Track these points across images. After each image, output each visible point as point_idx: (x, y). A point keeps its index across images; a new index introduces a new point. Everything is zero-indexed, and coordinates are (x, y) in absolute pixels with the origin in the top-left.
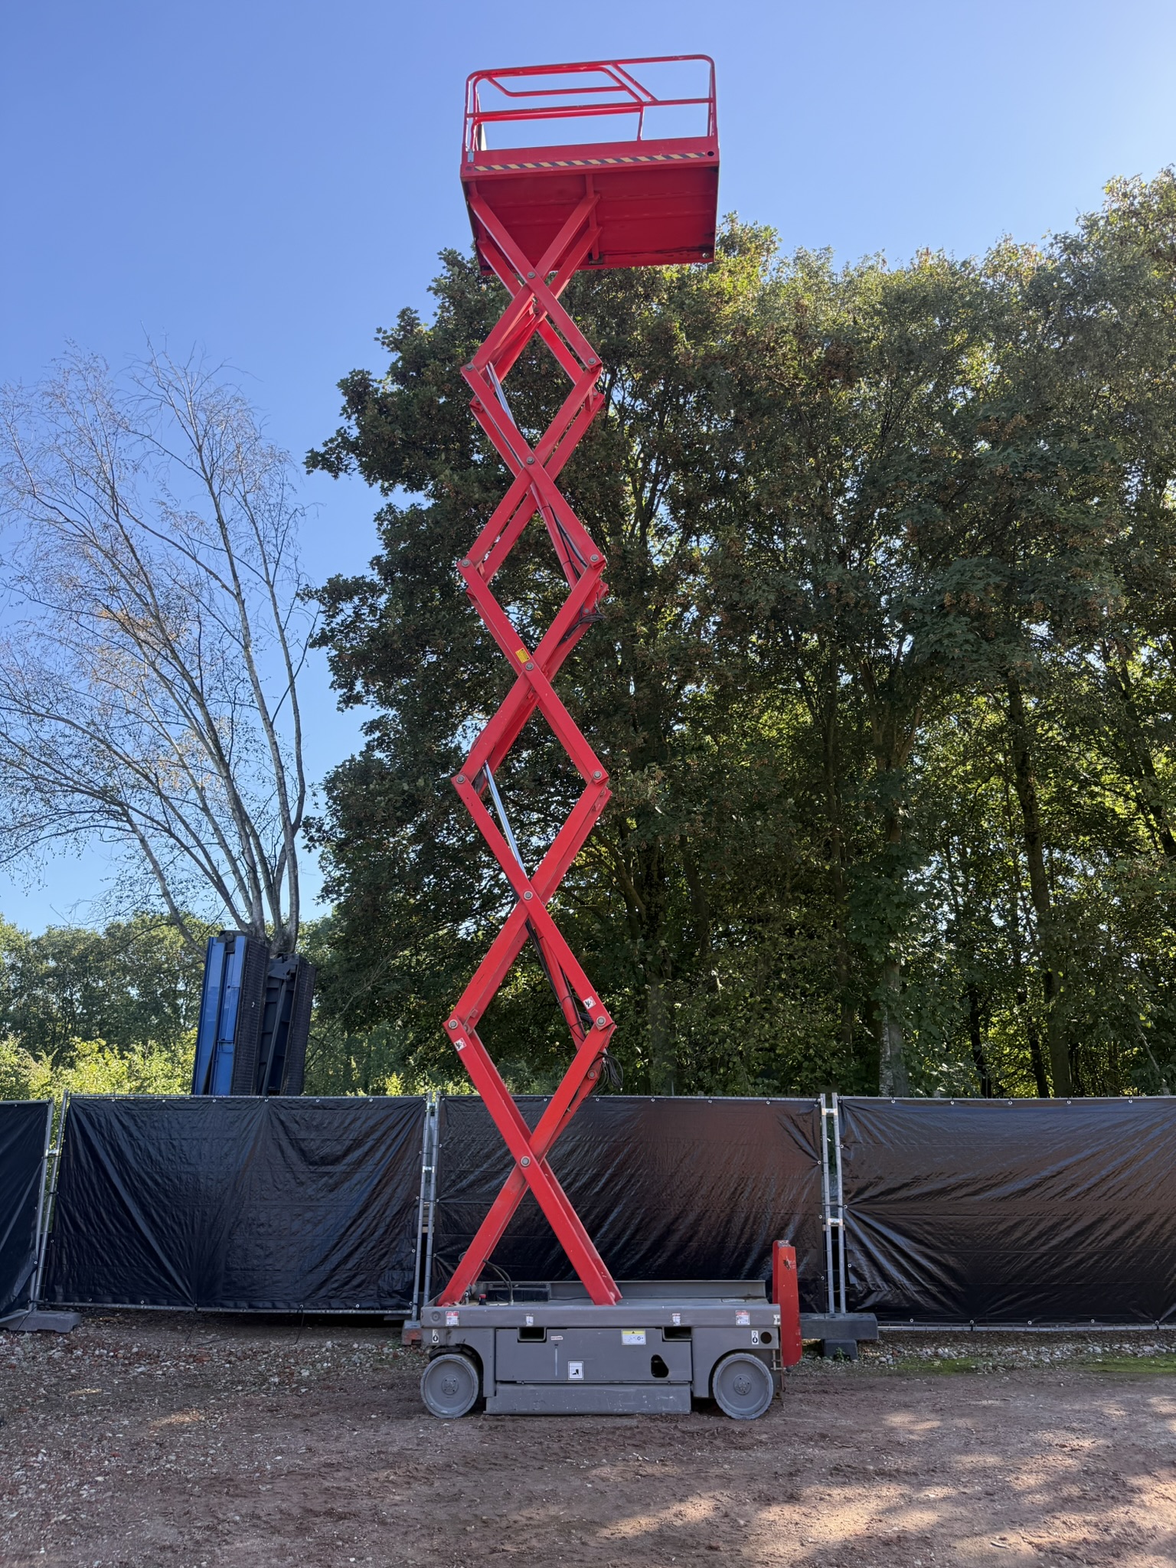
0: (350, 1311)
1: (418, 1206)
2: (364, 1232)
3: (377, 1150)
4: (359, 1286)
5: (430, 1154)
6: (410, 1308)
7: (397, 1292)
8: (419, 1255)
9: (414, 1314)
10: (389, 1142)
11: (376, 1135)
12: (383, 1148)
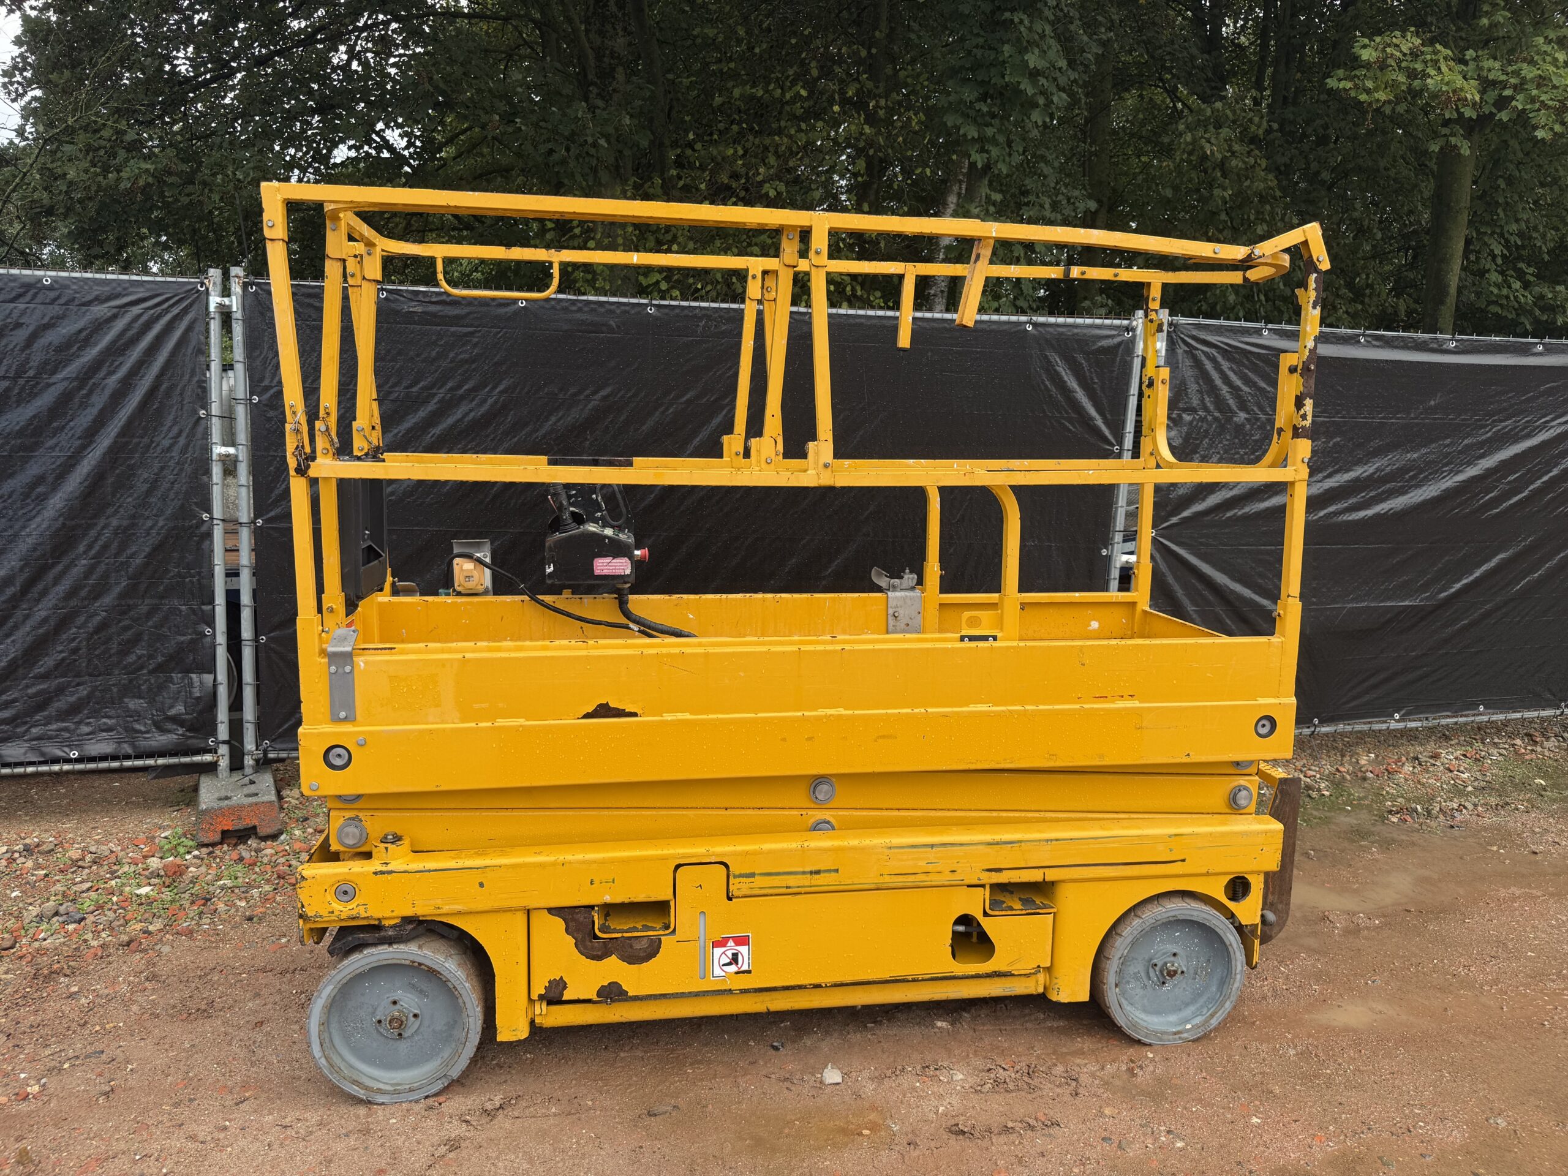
0: (56, 768)
1: (209, 535)
2: (72, 593)
3: (84, 405)
4: (73, 710)
5: (228, 417)
6: (214, 751)
7: (174, 719)
8: (221, 639)
9: (224, 763)
10: (113, 381)
11: (72, 369)
12: (99, 401)
